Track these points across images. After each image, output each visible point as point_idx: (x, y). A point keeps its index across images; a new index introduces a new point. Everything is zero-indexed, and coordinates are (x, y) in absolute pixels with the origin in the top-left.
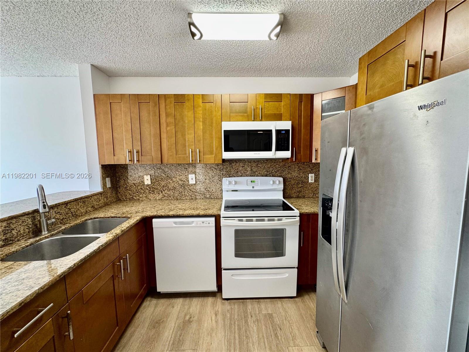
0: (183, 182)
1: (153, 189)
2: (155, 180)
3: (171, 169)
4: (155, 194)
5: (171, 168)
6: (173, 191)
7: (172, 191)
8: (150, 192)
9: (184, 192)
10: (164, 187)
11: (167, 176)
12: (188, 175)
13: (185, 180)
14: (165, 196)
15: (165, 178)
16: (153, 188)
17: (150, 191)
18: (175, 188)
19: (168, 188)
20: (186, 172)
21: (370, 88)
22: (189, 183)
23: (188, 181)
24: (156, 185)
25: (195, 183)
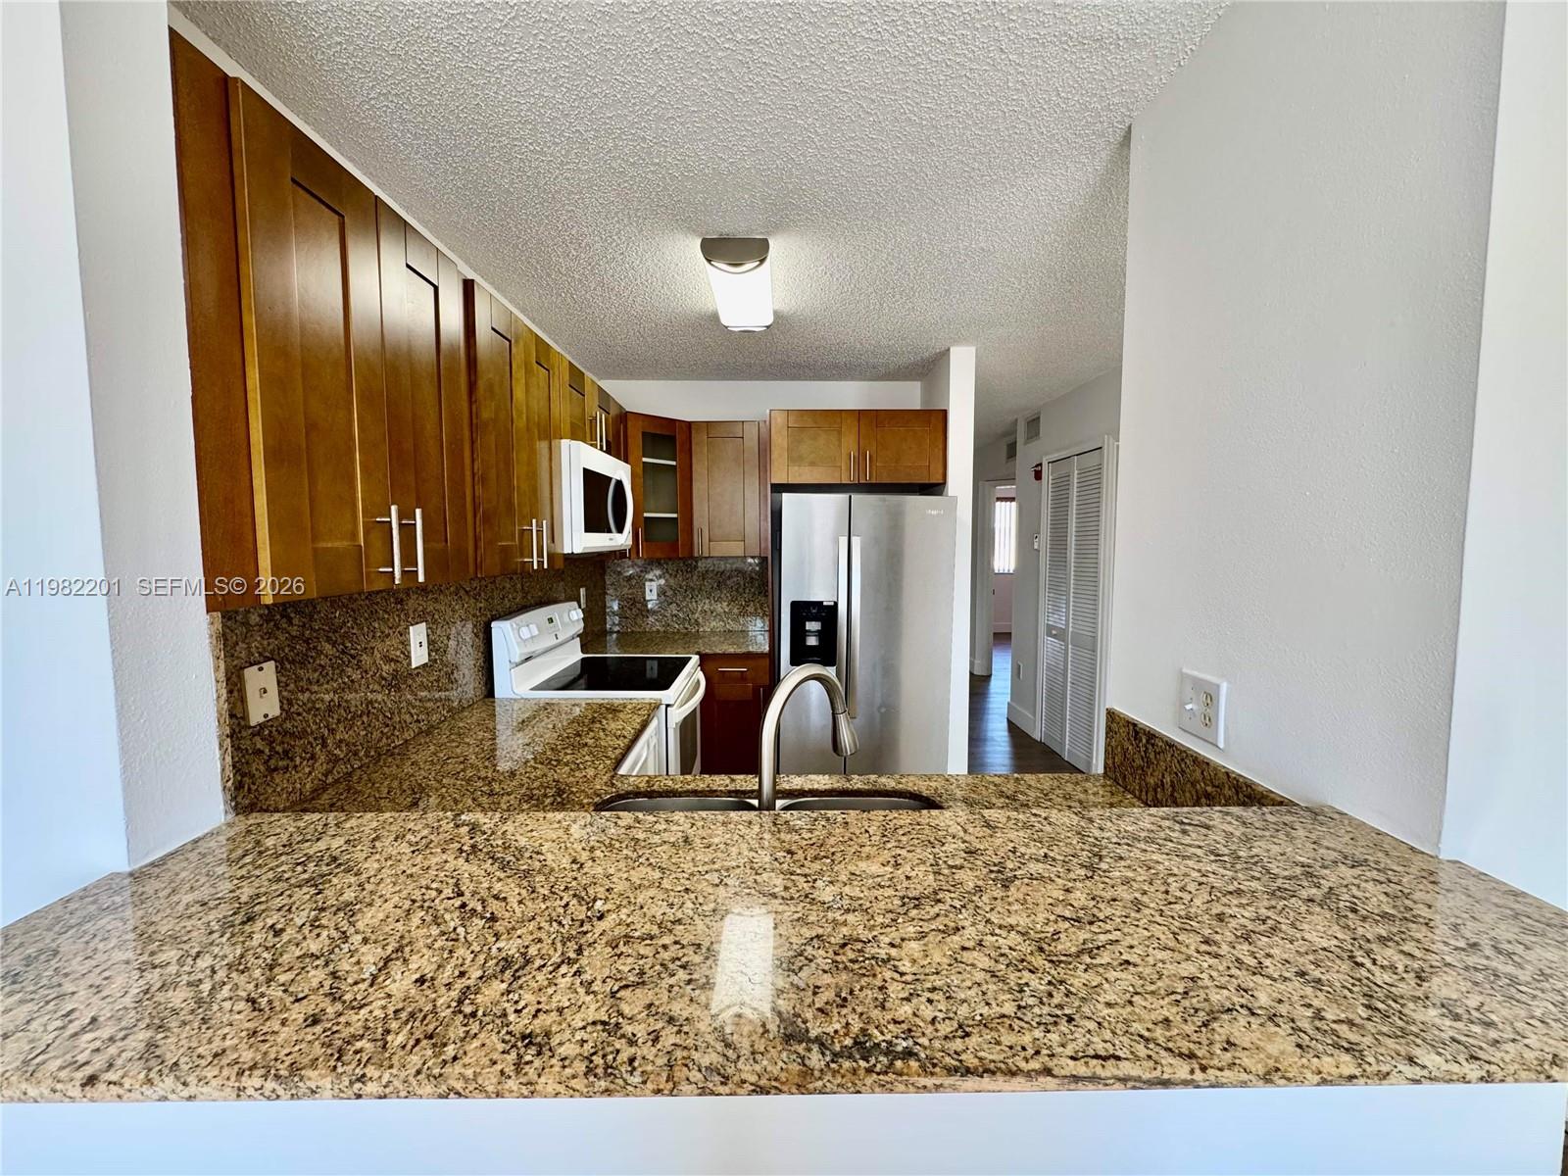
0: (392, 664)
1: (287, 739)
2: (292, 686)
3: (354, 611)
4: (295, 767)
5: (354, 606)
6: (365, 719)
7: (363, 723)
8: (272, 763)
9: (399, 713)
10: (330, 711)
11: (343, 652)
12: (407, 628)
13: (398, 653)
14: (336, 760)
15: (334, 660)
16: (286, 732)
17: (270, 757)
18: (371, 702)
19: (347, 709)
20: (399, 616)
21: (794, 459)
22: (410, 664)
23: (408, 657)
24: (299, 714)
25: (427, 661)
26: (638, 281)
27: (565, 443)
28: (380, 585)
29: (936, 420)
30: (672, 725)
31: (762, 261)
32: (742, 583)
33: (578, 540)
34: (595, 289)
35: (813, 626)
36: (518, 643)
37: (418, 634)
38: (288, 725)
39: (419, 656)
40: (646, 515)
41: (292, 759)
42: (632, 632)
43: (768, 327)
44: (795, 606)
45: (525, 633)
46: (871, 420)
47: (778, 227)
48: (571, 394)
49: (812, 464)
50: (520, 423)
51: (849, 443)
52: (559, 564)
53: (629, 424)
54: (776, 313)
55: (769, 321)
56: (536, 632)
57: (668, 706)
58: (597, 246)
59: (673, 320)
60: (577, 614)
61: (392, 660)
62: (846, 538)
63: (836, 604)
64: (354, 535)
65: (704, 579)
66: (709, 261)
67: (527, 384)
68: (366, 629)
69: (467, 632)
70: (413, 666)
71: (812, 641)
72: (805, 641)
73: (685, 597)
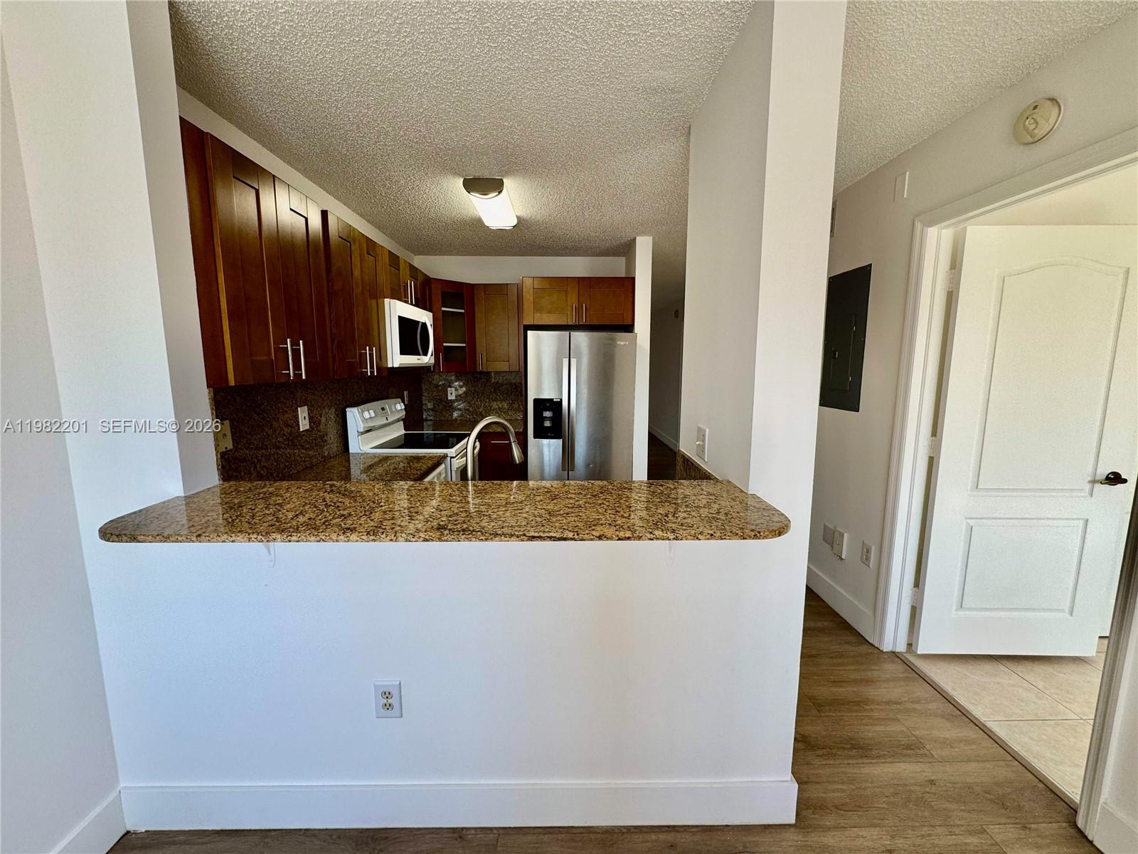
0: (289, 428)
1: (237, 462)
2: (238, 434)
10: (257, 449)
12: (297, 408)
13: (292, 422)
15: (258, 423)
16: (236, 459)
18: (278, 447)
19: (266, 450)
20: (292, 402)
21: (538, 309)
22: (299, 429)
23: (298, 425)
24: (242, 449)
25: (308, 428)
26: (430, 200)
27: (387, 301)
28: (283, 380)
29: (628, 283)
30: (454, 468)
31: (500, 192)
32: (510, 389)
33: (396, 359)
34: (404, 204)
35: (547, 414)
36: (362, 421)
37: (303, 413)
38: (236, 454)
39: (304, 425)
40: (445, 344)
41: (240, 473)
42: (440, 420)
43: (514, 227)
44: (536, 401)
45: (366, 415)
46: (587, 284)
47: (508, 173)
48: (390, 270)
49: (549, 312)
50: (358, 290)
51: (573, 298)
52: (385, 373)
53: (433, 286)
54: (518, 217)
55: (515, 222)
56: (373, 415)
57: (451, 458)
58: (402, 182)
59: (455, 221)
60: (400, 406)
61: (289, 426)
62: (568, 359)
63: (561, 400)
64: (269, 353)
65: (485, 386)
66: (469, 192)
67: (361, 268)
68: (274, 408)
69: (332, 414)
70: (301, 430)
71: (547, 424)
72: (543, 423)
73: (473, 398)
